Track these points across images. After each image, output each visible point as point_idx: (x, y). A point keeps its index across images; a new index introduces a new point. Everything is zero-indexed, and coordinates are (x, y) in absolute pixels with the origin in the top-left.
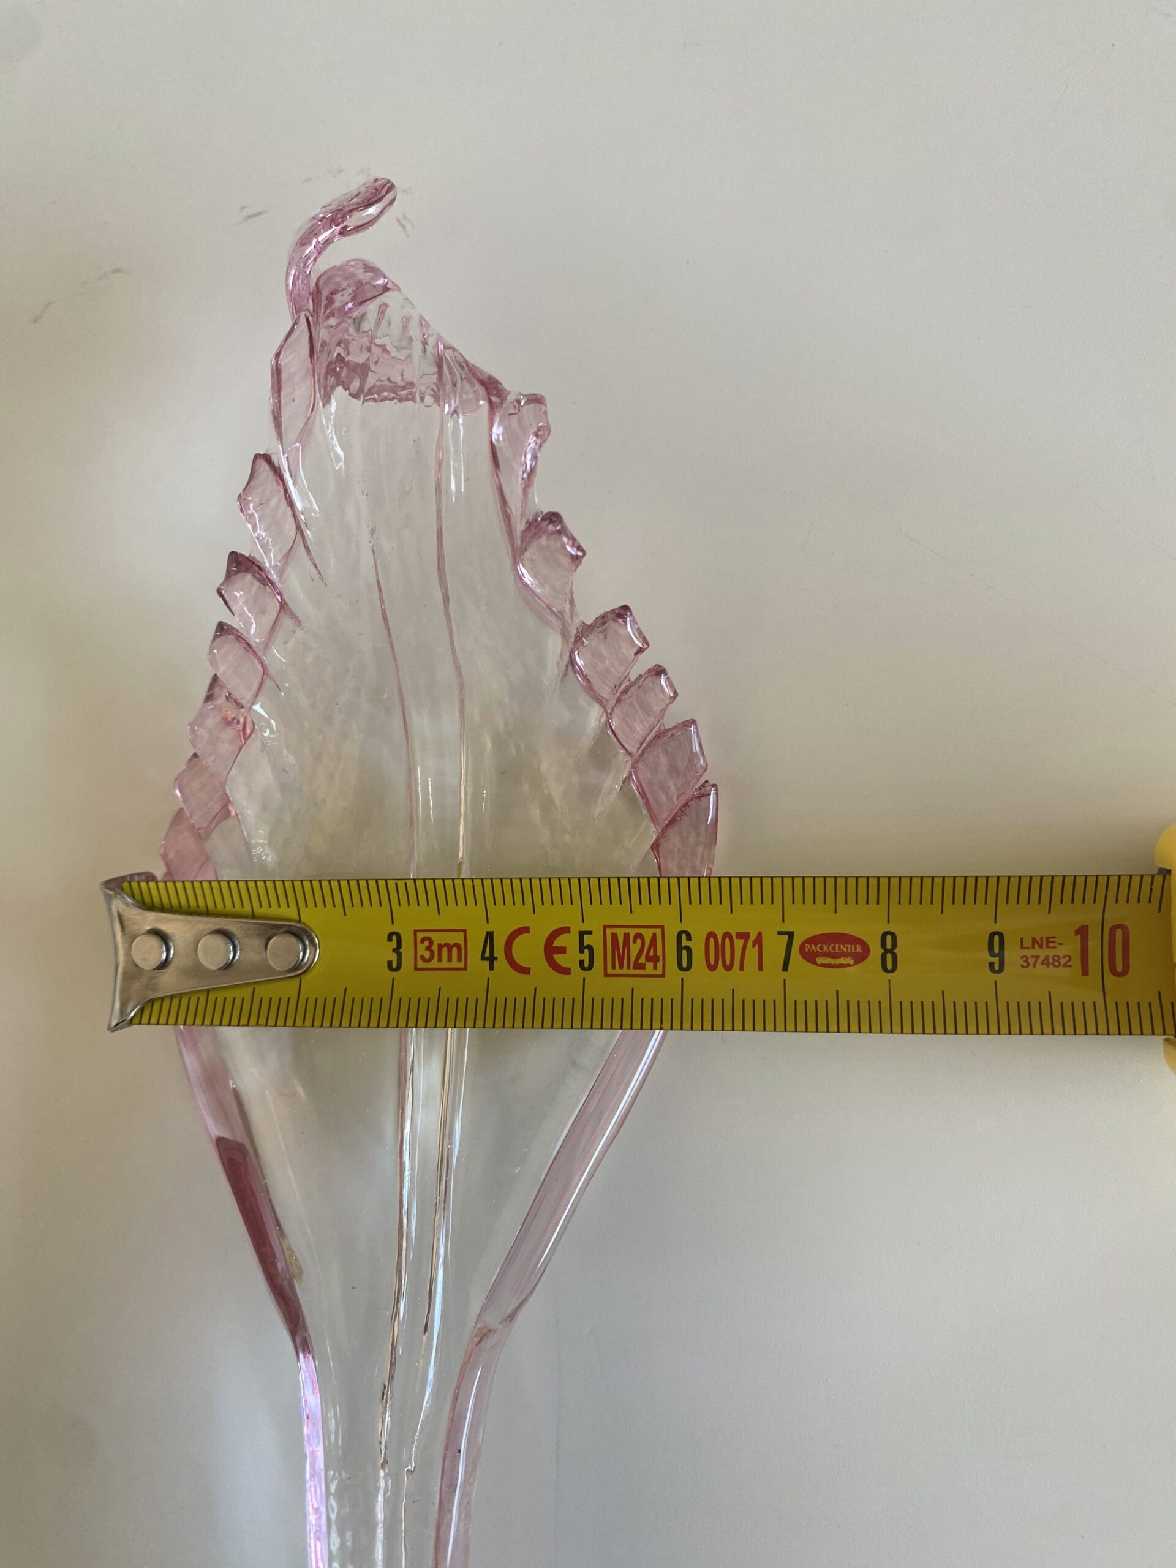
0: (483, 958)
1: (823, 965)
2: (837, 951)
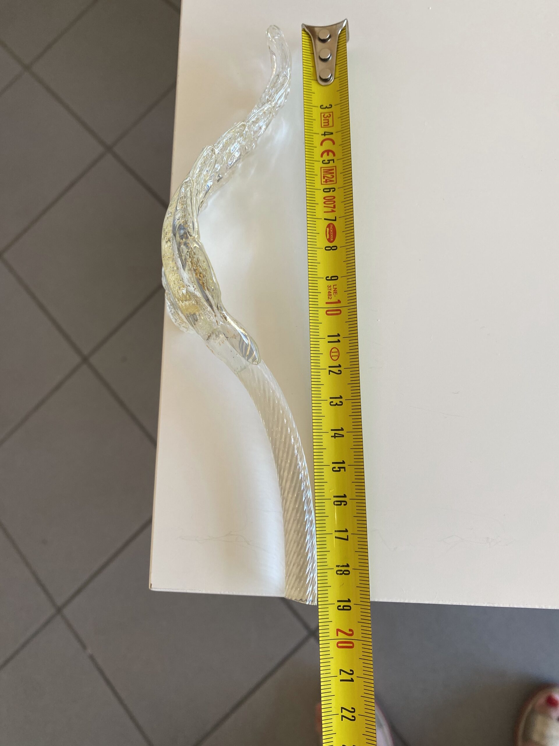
0: (325, 132)
1: (326, 230)
2: (331, 234)
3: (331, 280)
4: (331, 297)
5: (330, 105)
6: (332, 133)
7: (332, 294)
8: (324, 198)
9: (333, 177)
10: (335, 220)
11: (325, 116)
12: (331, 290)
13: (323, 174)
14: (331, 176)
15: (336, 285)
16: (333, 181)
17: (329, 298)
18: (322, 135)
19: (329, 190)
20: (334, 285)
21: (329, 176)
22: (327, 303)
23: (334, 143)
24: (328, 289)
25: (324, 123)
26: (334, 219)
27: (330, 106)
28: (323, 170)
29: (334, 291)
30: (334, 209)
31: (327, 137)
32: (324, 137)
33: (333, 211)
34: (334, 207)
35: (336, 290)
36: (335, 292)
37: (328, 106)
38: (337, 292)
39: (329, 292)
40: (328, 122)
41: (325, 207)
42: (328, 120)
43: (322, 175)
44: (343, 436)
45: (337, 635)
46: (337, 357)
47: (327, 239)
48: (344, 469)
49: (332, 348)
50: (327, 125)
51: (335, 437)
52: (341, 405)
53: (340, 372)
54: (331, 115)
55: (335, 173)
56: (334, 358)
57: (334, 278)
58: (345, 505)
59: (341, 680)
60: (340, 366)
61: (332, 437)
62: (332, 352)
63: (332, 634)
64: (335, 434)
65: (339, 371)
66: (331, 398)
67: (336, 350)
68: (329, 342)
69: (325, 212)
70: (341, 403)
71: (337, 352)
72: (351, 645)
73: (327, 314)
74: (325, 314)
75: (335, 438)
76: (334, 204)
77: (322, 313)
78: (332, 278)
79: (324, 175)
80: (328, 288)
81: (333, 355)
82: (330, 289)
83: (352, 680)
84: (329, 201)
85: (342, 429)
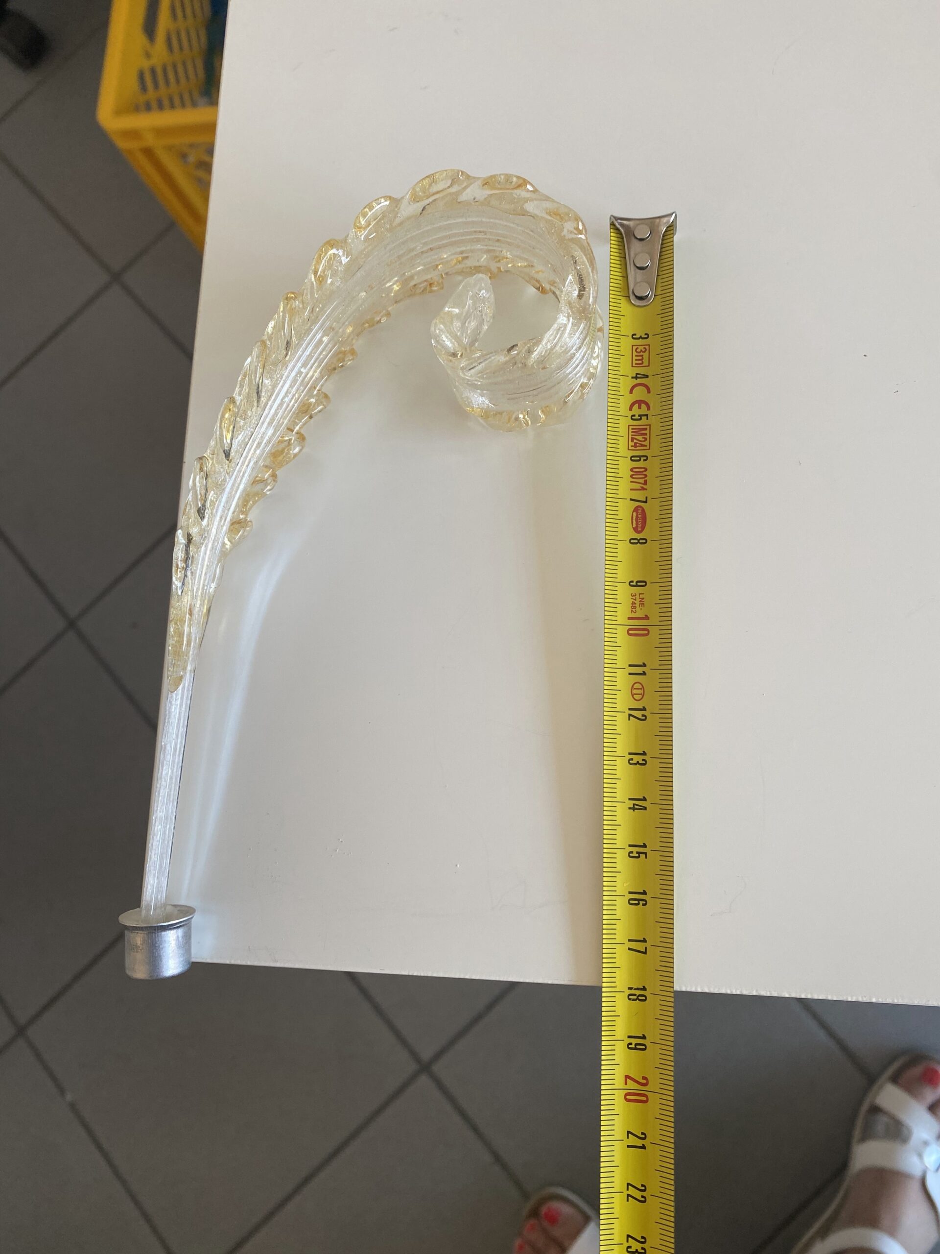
3: (636, 586)
4: (636, 611)
5: (646, 334)
6: (647, 377)
7: (637, 605)
8: (632, 470)
9: (646, 440)
10: (646, 502)
11: (638, 350)
12: (635, 600)
13: (632, 435)
14: (643, 438)
15: (643, 594)
16: (646, 446)
17: (632, 611)
18: (632, 378)
19: (638, 458)
20: (640, 594)
21: (640, 438)
22: (629, 618)
23: (649, 392)
24: (632, 599)
25: (636, 360)
26: (645, 500)
27: (646, 336)
28: (632, 429)
29: (640, 601)
30: (645, 487)
31: (639, 381)
32: (635, 382)
33: (643, 489)
34: (645, 483)
35: (643, 601)
36: (642, 604)
37: (644, 336)
38: (644, 604)
39: (633, 603)
40: (643, 358)
41: (631, 482)
42: (642, 356)
43: (630, 437)
44: (645, 808)
45: (626, 1084)
46: (641, 696)
47: (633, 528)
48: (644, 855)
49: (635, 682)
50: (640, 364)
51: (633, 809)
52: (644, 764)
53: (644, 718)
54: (647, 348)
55: (648, 434)
56: (636, 697)
57: (640, 584)
58: (643, 905)
59: (628, 1146)
60: (644, 709)
61: (630, 808)
62: (634, 689)
63: (619, 1082)
64: (634, 805)
65: (643, 715)
66: (630, 754)
67: (641, 687)
68: (630, 674)
69: (631, 490)
70: (644, 762)
71: (641, 689)
72: (644, 1099)
73: (629, 634)
74: (627, 635)
75: (634, 811)
76: (646, 479)
77: (621, 632)
78: (639, 584)
79: (633, 437)
80: (632, 597)
81: (635, 693)
82: (635, 598)
83: (644, 1147)
84: (639, 475)
85: (644, 799)
